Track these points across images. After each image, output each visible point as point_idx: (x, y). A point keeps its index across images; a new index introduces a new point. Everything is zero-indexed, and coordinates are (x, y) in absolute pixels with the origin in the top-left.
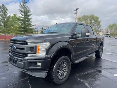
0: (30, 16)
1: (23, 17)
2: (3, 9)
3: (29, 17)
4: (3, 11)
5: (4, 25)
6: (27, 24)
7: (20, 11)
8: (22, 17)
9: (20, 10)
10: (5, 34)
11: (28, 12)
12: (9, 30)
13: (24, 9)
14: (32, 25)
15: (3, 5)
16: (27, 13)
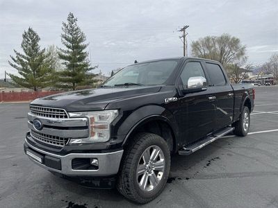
0: (84, 47)
1: (70, 50)
2: (31, 39)
3: (84, 51)
4: (30, 42)
5: (34, 71)
6: (80, 65)
7: (64, 39)
8: (68, 52)
9: (63, 36)
10: (35, 90)
11: (81, 40)
12: (42, 80)
13: (71, 34)
14: (89, 67)
15: (29, 29)
16: (78, 43)
